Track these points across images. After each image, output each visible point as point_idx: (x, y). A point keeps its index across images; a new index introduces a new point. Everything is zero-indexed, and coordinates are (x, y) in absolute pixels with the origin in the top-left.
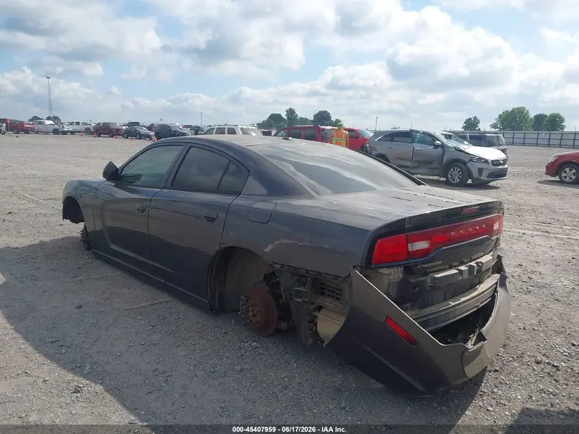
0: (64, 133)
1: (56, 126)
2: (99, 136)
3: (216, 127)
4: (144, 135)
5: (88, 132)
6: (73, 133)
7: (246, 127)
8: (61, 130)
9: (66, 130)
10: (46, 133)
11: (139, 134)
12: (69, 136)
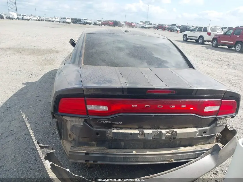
0: (146, 28)
1: (143, 25)
2: (158, 30)
3: (198, 27)
4: (175, 30)
5: (154, 28)
6: (149, 28)
7: (214, 27)
8: (144, 27)
9: (146, 26)
10: (139, 28)
11: (173, 29)
12: (147, 29)
